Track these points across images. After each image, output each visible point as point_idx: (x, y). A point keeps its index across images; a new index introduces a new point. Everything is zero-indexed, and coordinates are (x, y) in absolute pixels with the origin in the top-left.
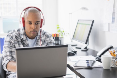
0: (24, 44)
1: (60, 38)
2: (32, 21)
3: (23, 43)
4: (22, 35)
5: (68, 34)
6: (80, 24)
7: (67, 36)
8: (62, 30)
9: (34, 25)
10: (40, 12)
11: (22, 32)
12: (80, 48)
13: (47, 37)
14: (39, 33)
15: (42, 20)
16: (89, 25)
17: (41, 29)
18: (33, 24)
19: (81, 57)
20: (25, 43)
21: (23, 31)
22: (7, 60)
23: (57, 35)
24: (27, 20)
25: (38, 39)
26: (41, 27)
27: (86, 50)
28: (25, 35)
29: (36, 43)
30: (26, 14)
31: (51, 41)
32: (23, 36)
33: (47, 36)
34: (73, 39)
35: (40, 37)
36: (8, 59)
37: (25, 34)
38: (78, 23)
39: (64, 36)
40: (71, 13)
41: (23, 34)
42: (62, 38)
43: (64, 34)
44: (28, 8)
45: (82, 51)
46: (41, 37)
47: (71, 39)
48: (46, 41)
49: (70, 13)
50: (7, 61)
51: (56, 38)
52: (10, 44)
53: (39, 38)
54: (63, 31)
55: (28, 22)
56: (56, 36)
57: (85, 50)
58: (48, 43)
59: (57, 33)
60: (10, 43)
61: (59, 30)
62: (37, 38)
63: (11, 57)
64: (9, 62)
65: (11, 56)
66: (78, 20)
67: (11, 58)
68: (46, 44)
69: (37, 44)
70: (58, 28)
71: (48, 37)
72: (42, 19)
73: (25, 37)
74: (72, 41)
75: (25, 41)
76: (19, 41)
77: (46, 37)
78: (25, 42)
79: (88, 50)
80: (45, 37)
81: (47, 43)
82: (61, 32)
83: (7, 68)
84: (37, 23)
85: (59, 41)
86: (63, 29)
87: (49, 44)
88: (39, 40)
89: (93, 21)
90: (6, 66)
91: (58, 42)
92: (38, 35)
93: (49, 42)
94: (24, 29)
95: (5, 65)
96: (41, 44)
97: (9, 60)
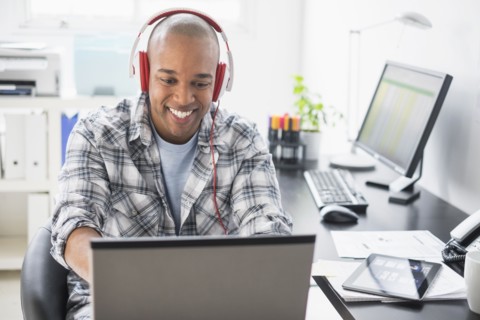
0: (143, 163)
1: (306, 131)
2: (178, 70)
3: (139, 159)
4: (137, 125)
5: (342, 116)
6: (391, 82)
7: (334, 125)
8: (315, 101)
9: (186, 88)
10: (218, 34)
11: (136, 113)
12: (385, 187)
13: (241, 134)
14: (207, 120)
15: (221, 69)
16: (429, 94)
17: (216, 104)
18: (182, 84)
19: (381, 239)
20: (148, 158)
21: (142, 109)
22: (68, 220)
23: (291, 121)
24: (159, 67)
25: (200, 143)
26: (215, 98)
27: (411, 196)
28: (150, 126)
29: (196, 159)
30: (159, 41)
31: (256, 155)
32: (139, 129)
33: (241, 130)
34: (359, 143)
35: (210, 135)
36: (73, 218)
37: (149, 120)
38: (386, 75)
39: (322, 126)
40: (358, 32)
41: (142, 122)
42: (312, 131)
43: (320, 116)
44: (168, 15)
45: (393, 201)
46: (215, 137)
47: (350, 141)
48: (239, 153)
49: (352, 32)
50: (68, 223)
51: (288, 135)
52: (86, 159)
53: (207, 141)
54: (320, 107)
55: (164, 76)
56: (286, 128)
57: (405, 196)
58: (244, 162)
59: (292, 115)
60: (88, 157)
61: (303, 98)
62: (197, 140)
63: (85, 208)
64: (73, 231)
65: (87, 203)
66: (386, 66)
67: (84, 211)
68: (235, 165)
69: (199, 162)
70: (299, 89)
71: (245, 136)
72: (225, 65)
73: (150, 132)
74: (353, 152)
75: (148, 151)
76: (119, 151)
77: (237, 134)
78: (147, 154)
79: (417, 196)
80: (234, 136)
81: (240, 158)
82: (312, 108)
83: (63, 254)
84: (197, 83)
85: (300, 150)
86: (320, 97)
87: (248, 167)
88: (206, 147)
89: (448, 79)
90: (64, 246)
91: (295, 153)
92: (203, 128)
93: (249, 156)
94: (143, 101)
95: (59, 241)
96: (216, 161)
97: (74, 222)
